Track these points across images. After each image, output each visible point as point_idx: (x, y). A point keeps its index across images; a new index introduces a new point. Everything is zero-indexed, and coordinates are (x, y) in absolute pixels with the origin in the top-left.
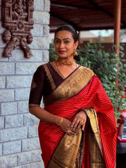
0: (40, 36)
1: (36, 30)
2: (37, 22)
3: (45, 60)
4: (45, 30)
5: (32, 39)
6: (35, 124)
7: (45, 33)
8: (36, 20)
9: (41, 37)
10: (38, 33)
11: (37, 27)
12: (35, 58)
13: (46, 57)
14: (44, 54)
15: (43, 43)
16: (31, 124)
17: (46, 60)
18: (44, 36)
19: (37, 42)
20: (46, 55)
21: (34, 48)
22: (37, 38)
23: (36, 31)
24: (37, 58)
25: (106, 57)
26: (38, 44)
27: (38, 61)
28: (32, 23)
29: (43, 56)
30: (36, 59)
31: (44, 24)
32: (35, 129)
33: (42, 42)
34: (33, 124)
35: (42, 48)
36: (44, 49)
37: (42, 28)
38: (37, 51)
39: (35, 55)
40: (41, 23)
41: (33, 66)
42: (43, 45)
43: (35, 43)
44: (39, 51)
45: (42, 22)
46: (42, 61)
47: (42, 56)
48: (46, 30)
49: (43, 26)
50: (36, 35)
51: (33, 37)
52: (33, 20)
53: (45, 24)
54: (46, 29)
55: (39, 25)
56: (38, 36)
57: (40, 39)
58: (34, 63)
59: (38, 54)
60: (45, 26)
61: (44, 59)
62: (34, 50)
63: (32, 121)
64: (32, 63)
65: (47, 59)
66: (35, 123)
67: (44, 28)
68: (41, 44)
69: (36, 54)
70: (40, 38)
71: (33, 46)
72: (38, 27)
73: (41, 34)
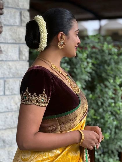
0: (14, 26)
1: (9, 16)
2: (10, 6)
3: (22, 58)
4: (22, 17)
5: (2, 29)
6: (7, 146)
7: (22, 22)
8: (8, 2)
9: (17, 26)
10: (12, 21)
11: (11, 12)
12: (7, 55)
13: (24, 55)
14: (21, 49)
15: (19, 35)
16: (2, 146)
17: (24, 58)
18: (21, 26)
19: (11, 33)
20: (25, 51)
21: (6, 42)
22: (9, 27)
23: (9, 19)
24: (10, 55)
25: (113, 53)
26: (11, 36)
27: (11, 59)
28: (2, 7)
29: (20, 53)
30: (9, 57)
31: (21, 9)
32: (7, 152)
33: (18, 34)
34: (5, 146)
35: (18, 42)
36: (22, 42)
37: (18, 14)
38: (10, 45)
39: (8, 51)
40: (17, 7)
41: (5, 67)
42: (19, 38)
43: (8, 34)
44: (13, 45)
45: (18, 6)
46: (18, 59)
47: (18, 53)
48: (24, 17)
49: (20, 11)
50: (9, 24)
51: (2, 27)
52: (3, 3)
53: (23, 9)
54: (23, 16)
55: (14, 10)
56: (12, 24)
57: (15, 30)
58: (6, 62)
59: (12, 50)
60: (22, 13)
61: (21, 57)
62: (6, 45)
63: (2, 142)
64: (3, 62)
65: (26, 57)
66: (8, 144)
67: (21, 14)
68: (17, 37)
69: (9, 50)
70: (15, 27)
71: (5, 39)
72: (12, 13)
73: (16, 23)
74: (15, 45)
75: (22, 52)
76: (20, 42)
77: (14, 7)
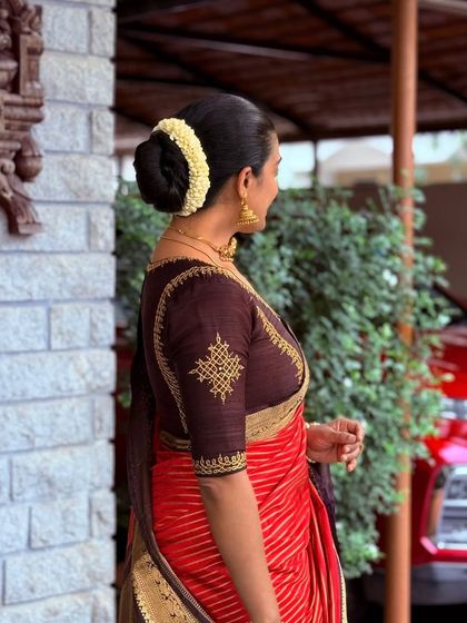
0: (73, 152)
1: (57, 126)
2: (60, 97)
3: (97, 246)
4: (95, 128)
5: (39, 161)
6: (60, 496)
7: (94, 141)
8: (55, 87)
9: (81, 153)
10: (65, 141)
11: (62, 115)
12: (53, 237)
13: (103, 235)
14: (93, 219)
15: (86, 179)
16: (44, 496)
17: (101, 244)
18: (92, 153)
19: (63, 174)
20: (101, 223)
21: (52, 199)
22: (60, 158)
23: (57, 133)
24: (64, 237)
26: (67, 183)
27: (66, 248)
28: (38, 101)
29: (91, 229)
30: (60, 243)
31: (90, 105)
32: (58, 513)
33: (82, 175)
34: (53, 497)
35: (83, 199)
36: (94, 200)
37: (83, 119)
38: (63, 209)
39: (56, 223)
40: (80, 101)
41: (49, 269)
42: (86, 187)
43: (56, 178)
44: (70, 208)
45: (82, 97)
46: (86, 249)
47: (83, 229)
48: (99, 128)
49: (88, 112)
50: (58, 149)
51: (40, 156)
52: (42, 89)
53: (96, 106)
54: (98, 124)
55: (72, 110)
56: (68, 149)
57: (74, 164)
58: (51, 257)
59: (69, 223)
60: (94, 115)
61: (93, 241)
62: (52, 208)
63: (45, 485)
64: (43, 258)
65: (107, 242)
66: (60, 491)
67: (90, 118)
68: (81, 183)
69: (60, 220)
70: (75, 158)
71: (47, 189)
72: (67, 117)
73: (78, 144)
74: (77, 209)
75: (95, 226)
76: (89, 199)
77: (72, 100)
